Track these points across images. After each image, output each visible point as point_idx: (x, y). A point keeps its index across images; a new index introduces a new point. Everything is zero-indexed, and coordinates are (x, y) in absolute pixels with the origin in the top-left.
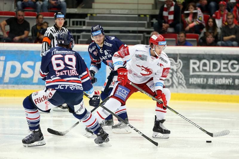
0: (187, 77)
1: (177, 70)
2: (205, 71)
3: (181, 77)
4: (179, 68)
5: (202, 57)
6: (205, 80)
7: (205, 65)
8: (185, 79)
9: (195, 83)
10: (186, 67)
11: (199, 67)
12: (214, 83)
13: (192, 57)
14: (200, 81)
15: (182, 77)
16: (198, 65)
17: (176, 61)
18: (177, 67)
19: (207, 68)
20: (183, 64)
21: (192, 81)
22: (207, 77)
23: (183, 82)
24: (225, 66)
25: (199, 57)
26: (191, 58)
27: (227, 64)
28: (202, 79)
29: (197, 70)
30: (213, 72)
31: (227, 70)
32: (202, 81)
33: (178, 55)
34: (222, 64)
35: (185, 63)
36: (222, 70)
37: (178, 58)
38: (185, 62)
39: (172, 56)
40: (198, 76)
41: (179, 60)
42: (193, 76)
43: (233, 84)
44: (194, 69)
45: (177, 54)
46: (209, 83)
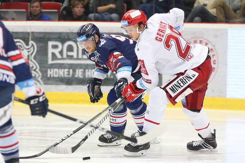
0: (44, 67)
1: (28, 56)
2: (71, 57)
3: (35, 68)
4: (32, 54)
5: (66, 37)
6: (71, 71)
7: (70, 49)
8: (41, 71)
9: (56, 76)
10: (42, 52)
11: (61, 52)
12: (84, 76)
13: (51, 36)
14: (64, 73)
15: (37, 68)
16: (60, 49)
17: (27, 44)
18: (29, 52)
19: (74, 54)
20: (37, 47)
21: (52, 73)
22: (73, 67)
23: (37, 75)
25: (62, 38)
26: (50, 40)
28: (66, 70)
29: (59, 56)
32: (66, 73)
33: (30, 35)
35: (41, 47)
37: (30, 38)
38: (41, 45)
39: (21, 36)
40: (61, 66)
41: (31, 42)
42: (52, 66)
43: (112, 77)
44: (53, 54)
45: (28, 33)
46: (76, 76)
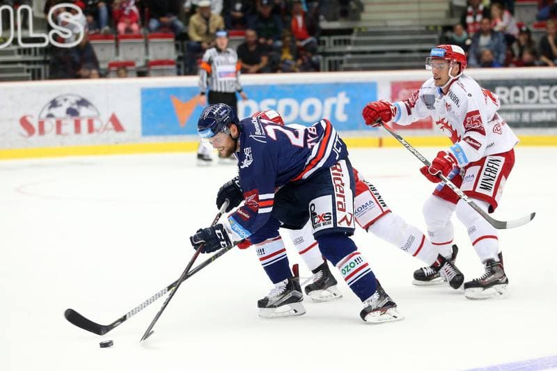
2: (517, 102)
5: (513, 83)
6: (518, 115)
7: (517, 94)
11: (509, 98)
12: (531, 120)
16: (507, 95)
24: (546, 94)
25: (509, 84)
26: (498, 86)
27: (548, 92)
28: (514, 115)
29: (506, 101)
30: (529, 103)
31: (547, 101)
34: (540, 92)
36: (542, 100)
40: (508, 111)
44: (502, 101)
46: (523, 120)
